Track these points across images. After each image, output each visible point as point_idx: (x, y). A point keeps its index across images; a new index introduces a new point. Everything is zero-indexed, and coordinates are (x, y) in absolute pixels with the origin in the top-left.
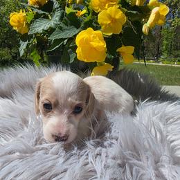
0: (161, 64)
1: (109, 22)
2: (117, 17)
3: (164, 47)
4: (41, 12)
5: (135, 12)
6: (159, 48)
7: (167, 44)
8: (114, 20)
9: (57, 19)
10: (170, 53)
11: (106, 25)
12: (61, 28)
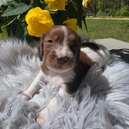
0: (98, 18)
7: (101, 5)
10: (103, 11)
12: (13, 6)
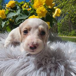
1: (41, 13)
2: (44, 11)
3: (59, 30)
4: (11, 10)
5: (50, 10)
6: (57, 30)
8: (42, 12)
9: (19, 12)
10: (61, 32)
11: (39, 14)
12: (21, 15)
